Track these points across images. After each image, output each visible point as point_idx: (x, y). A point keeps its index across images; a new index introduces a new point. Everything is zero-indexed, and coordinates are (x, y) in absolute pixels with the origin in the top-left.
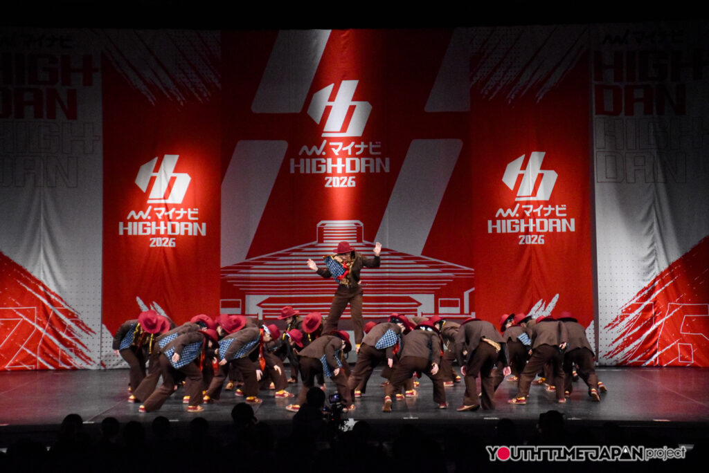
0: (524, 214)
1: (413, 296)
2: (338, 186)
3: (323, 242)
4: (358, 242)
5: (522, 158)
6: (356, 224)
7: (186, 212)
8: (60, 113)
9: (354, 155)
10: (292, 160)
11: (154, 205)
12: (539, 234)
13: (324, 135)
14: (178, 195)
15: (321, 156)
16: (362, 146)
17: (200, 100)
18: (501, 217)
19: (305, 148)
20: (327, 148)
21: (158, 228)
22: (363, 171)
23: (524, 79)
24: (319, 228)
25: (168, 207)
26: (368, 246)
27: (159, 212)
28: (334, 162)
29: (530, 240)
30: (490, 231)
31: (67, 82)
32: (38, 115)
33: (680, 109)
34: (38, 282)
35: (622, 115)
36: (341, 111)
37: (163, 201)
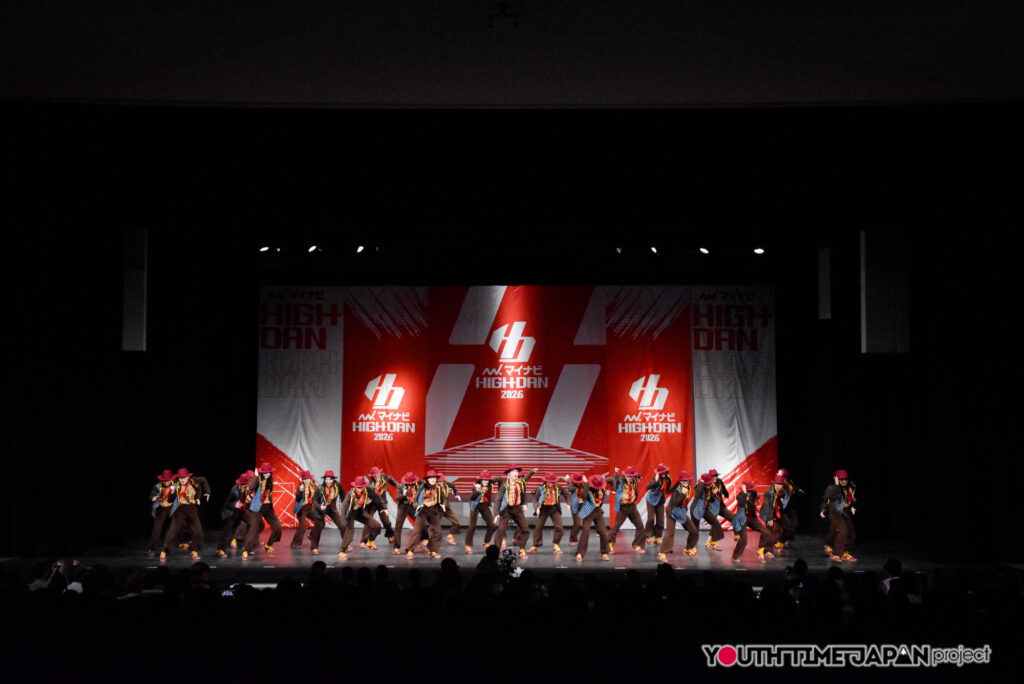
0: (645, 419)
2: (510, 397)
3: (499, 438)
4: (524, 438)
5: (643, 379)
6: (524, 425)
7: (400, 415)
8: (314, 346)
9: (522, 375)
10: (478, 379)
11: (378, 410)
12: (655, 434)
13: (501, 361)
14: (395, 403)
15: (499, 376)
16: (528, 369)
17: (412, 335)
18: (628, 421)
19: (487, 370)
20: (503, 370)
21: (380, 426)
22: (529, 386)
23: (644, 323)
24: (497, 427)
26: (532, 441)
27: (382, 415)
28: (508, 380)
29: (650, 438)
30: (620, 431)
31: (319, 323)
32: (299, 346)
33: (754, 346)
34: (296, 465)
35: (714, 350)
36: (513, 344)
37: (384, 408)
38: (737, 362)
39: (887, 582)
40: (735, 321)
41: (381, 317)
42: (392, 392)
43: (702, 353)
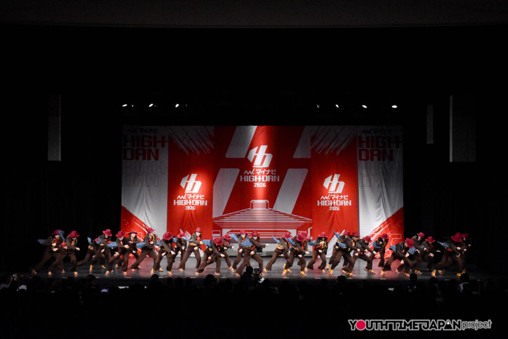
0: (332, 198)
1: (288, 230)
2: (259, 186)
3: (253, 209)
4: (266, 209)
5: (331, 176)
6: (266, 201)
7: (199, 196)
8: (153, 159)
9: (265, 174)
10: (241, 176)
11: (187, 194)
12: (337, 206)
13: (254, 167)
14: (197, 189)
15: (252, 175)
16: (269, 171)
17: (205, 152)
18: (323, 199)
19: (246, 171)
20: (255, 172)
21: (189, 202)
22: (269, 181)
23: (332, 146)
24: (251, 203)
26: (271, 210)
27: (189, 196)
28: (258, 177)
29: (334, 209)
30: (318, 205)
31: (155, 146)
32: (144, 159)
33: (391, 159)
34: (143, 223)
35: (369, 161)
36: (261, 157)
37: (191, 192)
38: (382, 167)
39: (461, 286)
40: (381, 144)
41: (188, 142)
42: (195, 183)
43: (363, 161)
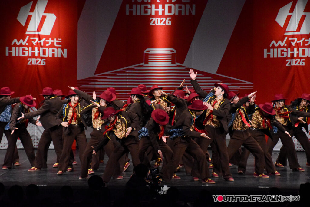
0: (291, 44)
2: (159, 24)
3: (148, 64)
4: (172, 64)
5: (290, 4)
6: (171, 51)
7: (53, 41)
9: (170, 2)
10: (127, 6)
11: (30, 36)
12: (301, 58)
14: (47, 29)
15: (148, 3)
18: (273, 47)
21: (33, 52)
22: (177, 13)
24: (145, 53)
25: (40, 36)
26: (179, 66)
27: (34, 40)
28: (157, 7)
29: (295, 63)
30: (265, 56)
37: (37, 33)
42: (44, 17)
